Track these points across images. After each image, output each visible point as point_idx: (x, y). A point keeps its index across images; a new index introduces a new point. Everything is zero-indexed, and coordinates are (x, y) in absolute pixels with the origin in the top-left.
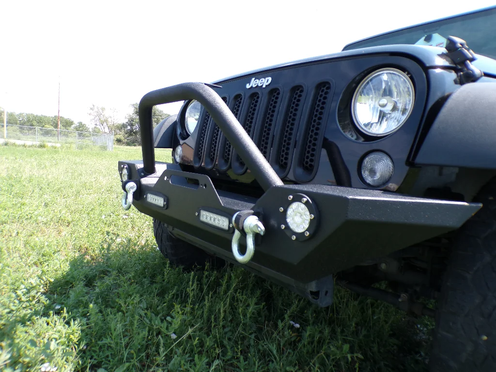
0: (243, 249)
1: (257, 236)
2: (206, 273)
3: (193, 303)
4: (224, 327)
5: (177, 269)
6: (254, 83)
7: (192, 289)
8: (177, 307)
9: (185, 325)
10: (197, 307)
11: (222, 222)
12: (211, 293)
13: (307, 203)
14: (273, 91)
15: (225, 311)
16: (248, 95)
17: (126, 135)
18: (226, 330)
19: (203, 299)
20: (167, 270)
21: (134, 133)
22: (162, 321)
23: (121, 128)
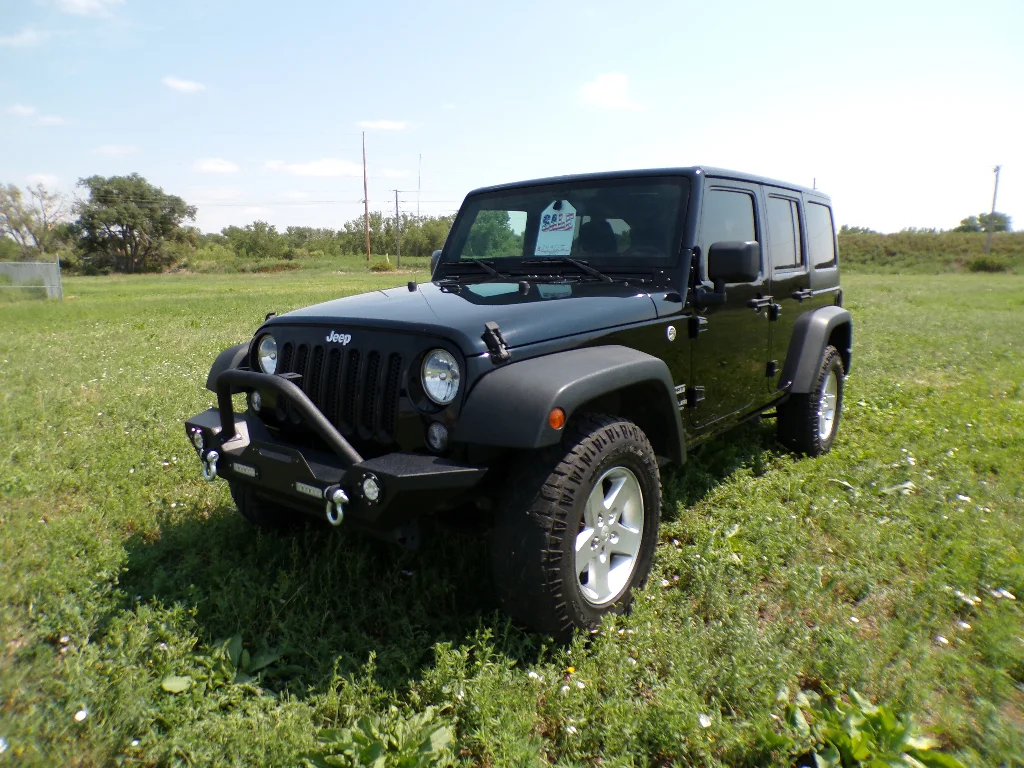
0: (335, 515)
1: (344, 506)
2: (307, 535)
3: (297, 568)
4: (333, 586)
5: (270, 534)
6: (333, 337)
7: (295, 552)
8: (283, 573)
9: (292, 589)
10: (302, 571)
11: (316, 492)
12: (316, 556)
13: (374, 480)
14: (352, 351)
15: (333, 572)
16: (330, 349)
17: (82, 251)
18: (336, 588)
19: (308, 563)
20: (259, 538)
21: (99, 244)
22: (269, 589)
23: (67, 236)
